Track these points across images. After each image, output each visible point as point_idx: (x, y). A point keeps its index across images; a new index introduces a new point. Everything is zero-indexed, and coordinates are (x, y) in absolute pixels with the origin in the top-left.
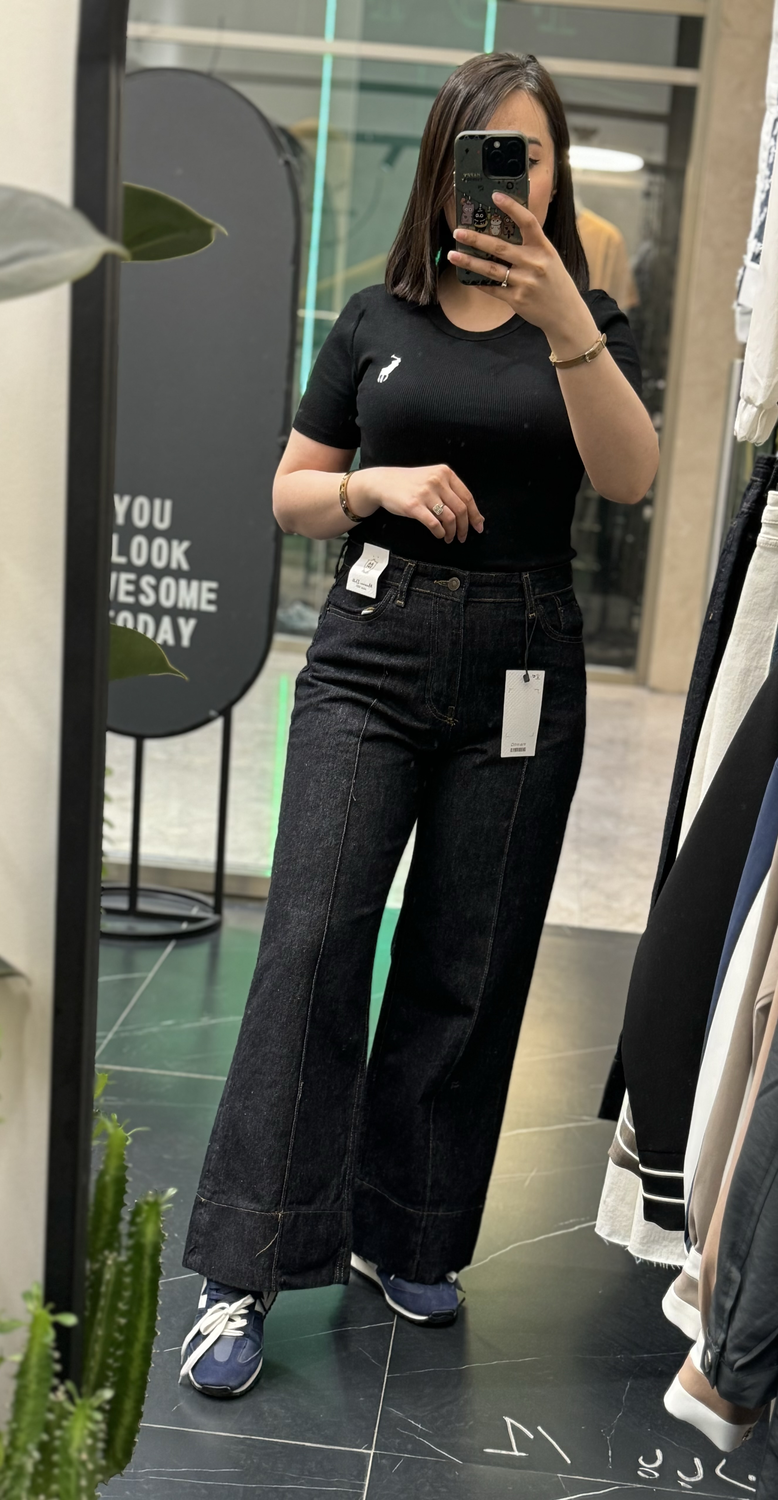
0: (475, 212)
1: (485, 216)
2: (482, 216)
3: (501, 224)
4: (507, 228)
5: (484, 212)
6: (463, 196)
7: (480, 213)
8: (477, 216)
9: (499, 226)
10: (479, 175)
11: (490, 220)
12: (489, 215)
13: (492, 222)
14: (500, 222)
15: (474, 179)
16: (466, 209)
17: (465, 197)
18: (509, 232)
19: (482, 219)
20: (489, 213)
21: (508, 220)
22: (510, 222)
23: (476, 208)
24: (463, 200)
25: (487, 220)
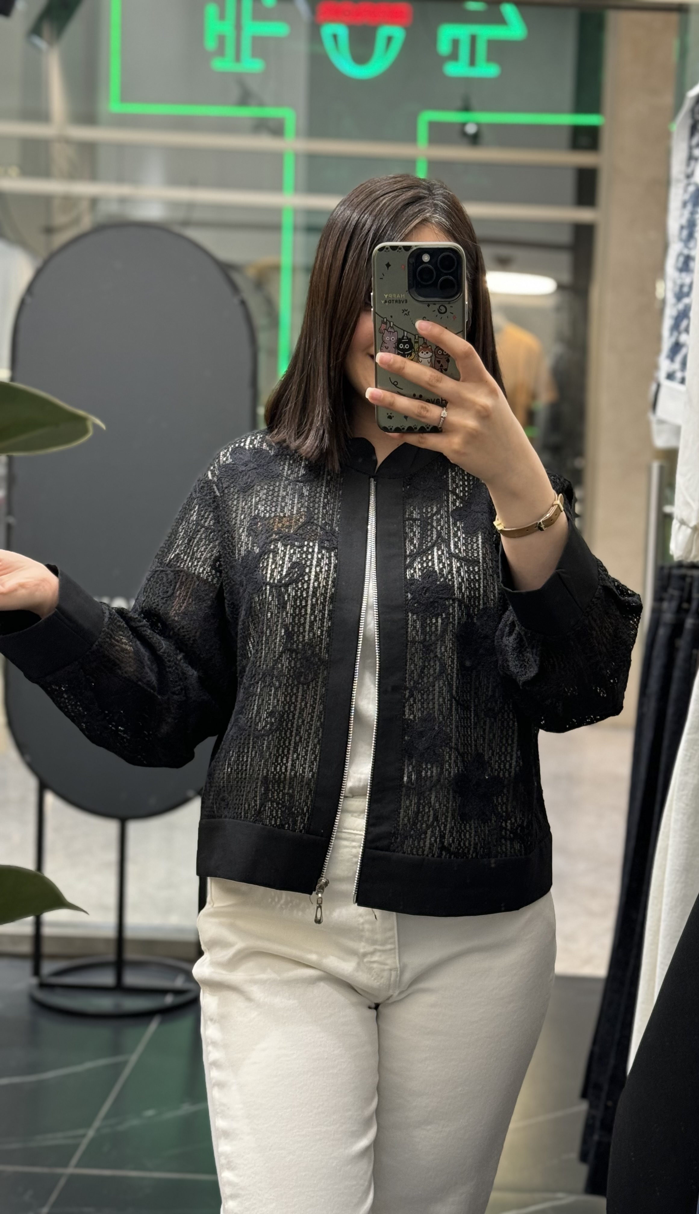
0: (399, 341)
1: (412, 347)
2: (407, 346)
3: (431, 357)
4: (439, 362)
5: (409, 342)
6: (383, 322)
7: (404, 343)
8: (401, 346)
9: (429, 359)
10: (403, 296)
11: (418, 352)
12: (416, 346)
13: (420, 354)
14: (430, 354)
15: (399, 301)
16: (387, 338)
17: (386, 323)
18: (442, 366)
19: (407, 350)
20: (416, 342)
21: (440, 352)
22: (442, 354)
23: (400, 337)
24: (384, 326)
25: (414, 351)
